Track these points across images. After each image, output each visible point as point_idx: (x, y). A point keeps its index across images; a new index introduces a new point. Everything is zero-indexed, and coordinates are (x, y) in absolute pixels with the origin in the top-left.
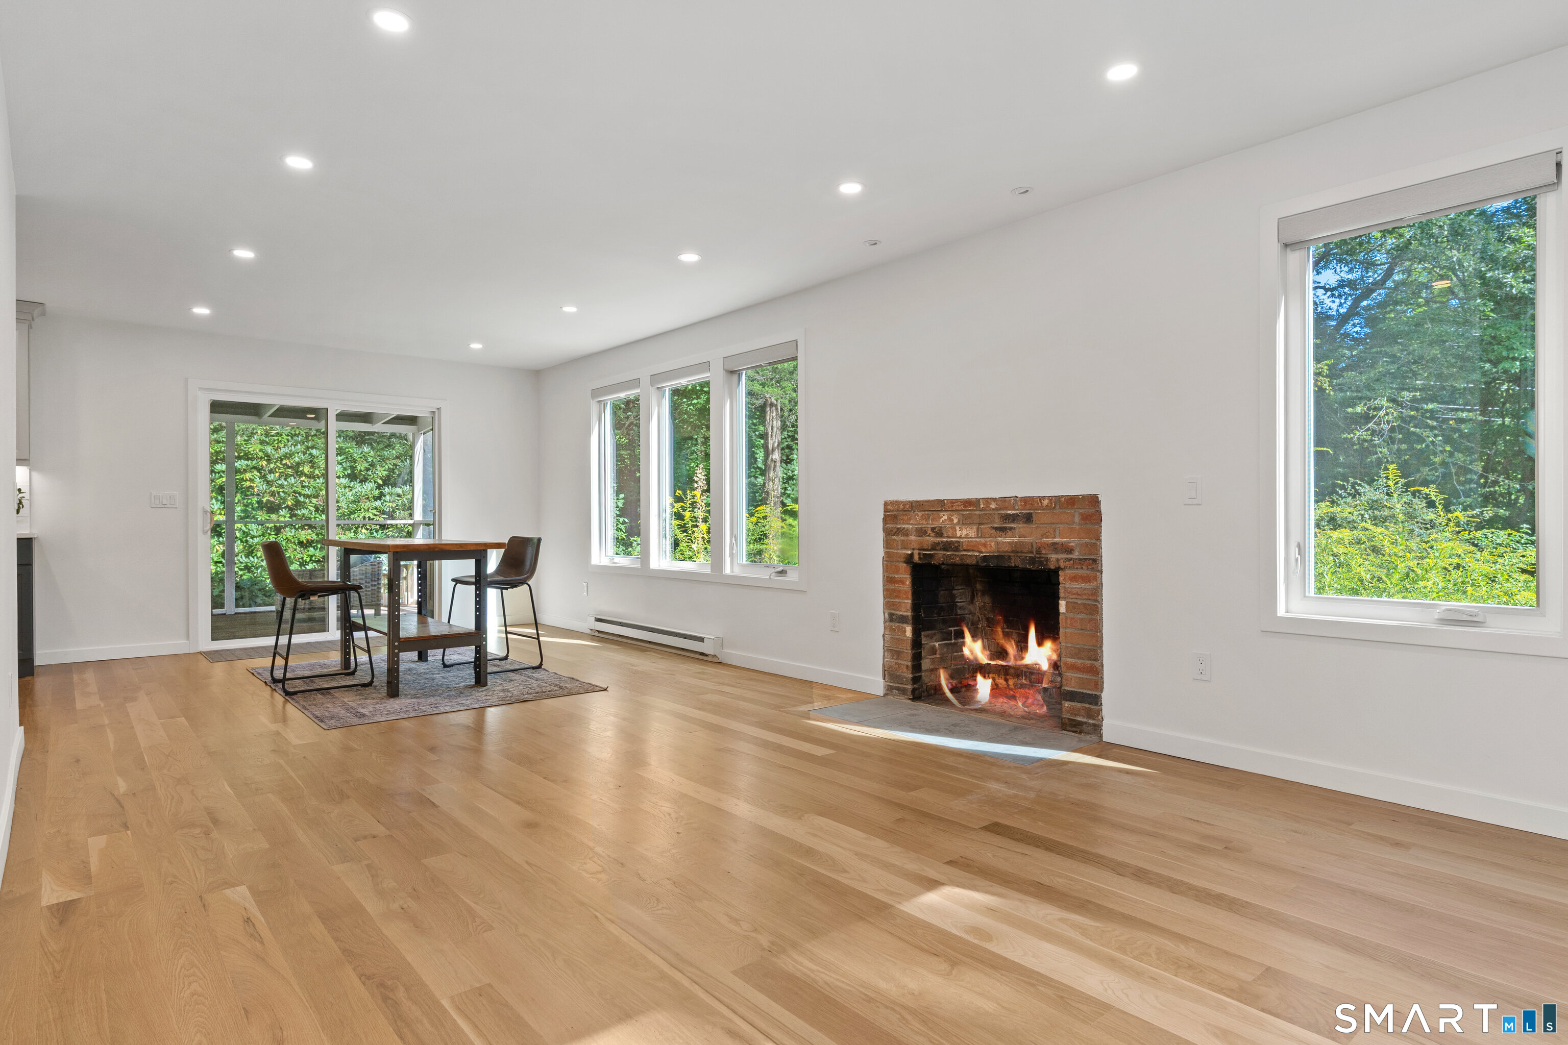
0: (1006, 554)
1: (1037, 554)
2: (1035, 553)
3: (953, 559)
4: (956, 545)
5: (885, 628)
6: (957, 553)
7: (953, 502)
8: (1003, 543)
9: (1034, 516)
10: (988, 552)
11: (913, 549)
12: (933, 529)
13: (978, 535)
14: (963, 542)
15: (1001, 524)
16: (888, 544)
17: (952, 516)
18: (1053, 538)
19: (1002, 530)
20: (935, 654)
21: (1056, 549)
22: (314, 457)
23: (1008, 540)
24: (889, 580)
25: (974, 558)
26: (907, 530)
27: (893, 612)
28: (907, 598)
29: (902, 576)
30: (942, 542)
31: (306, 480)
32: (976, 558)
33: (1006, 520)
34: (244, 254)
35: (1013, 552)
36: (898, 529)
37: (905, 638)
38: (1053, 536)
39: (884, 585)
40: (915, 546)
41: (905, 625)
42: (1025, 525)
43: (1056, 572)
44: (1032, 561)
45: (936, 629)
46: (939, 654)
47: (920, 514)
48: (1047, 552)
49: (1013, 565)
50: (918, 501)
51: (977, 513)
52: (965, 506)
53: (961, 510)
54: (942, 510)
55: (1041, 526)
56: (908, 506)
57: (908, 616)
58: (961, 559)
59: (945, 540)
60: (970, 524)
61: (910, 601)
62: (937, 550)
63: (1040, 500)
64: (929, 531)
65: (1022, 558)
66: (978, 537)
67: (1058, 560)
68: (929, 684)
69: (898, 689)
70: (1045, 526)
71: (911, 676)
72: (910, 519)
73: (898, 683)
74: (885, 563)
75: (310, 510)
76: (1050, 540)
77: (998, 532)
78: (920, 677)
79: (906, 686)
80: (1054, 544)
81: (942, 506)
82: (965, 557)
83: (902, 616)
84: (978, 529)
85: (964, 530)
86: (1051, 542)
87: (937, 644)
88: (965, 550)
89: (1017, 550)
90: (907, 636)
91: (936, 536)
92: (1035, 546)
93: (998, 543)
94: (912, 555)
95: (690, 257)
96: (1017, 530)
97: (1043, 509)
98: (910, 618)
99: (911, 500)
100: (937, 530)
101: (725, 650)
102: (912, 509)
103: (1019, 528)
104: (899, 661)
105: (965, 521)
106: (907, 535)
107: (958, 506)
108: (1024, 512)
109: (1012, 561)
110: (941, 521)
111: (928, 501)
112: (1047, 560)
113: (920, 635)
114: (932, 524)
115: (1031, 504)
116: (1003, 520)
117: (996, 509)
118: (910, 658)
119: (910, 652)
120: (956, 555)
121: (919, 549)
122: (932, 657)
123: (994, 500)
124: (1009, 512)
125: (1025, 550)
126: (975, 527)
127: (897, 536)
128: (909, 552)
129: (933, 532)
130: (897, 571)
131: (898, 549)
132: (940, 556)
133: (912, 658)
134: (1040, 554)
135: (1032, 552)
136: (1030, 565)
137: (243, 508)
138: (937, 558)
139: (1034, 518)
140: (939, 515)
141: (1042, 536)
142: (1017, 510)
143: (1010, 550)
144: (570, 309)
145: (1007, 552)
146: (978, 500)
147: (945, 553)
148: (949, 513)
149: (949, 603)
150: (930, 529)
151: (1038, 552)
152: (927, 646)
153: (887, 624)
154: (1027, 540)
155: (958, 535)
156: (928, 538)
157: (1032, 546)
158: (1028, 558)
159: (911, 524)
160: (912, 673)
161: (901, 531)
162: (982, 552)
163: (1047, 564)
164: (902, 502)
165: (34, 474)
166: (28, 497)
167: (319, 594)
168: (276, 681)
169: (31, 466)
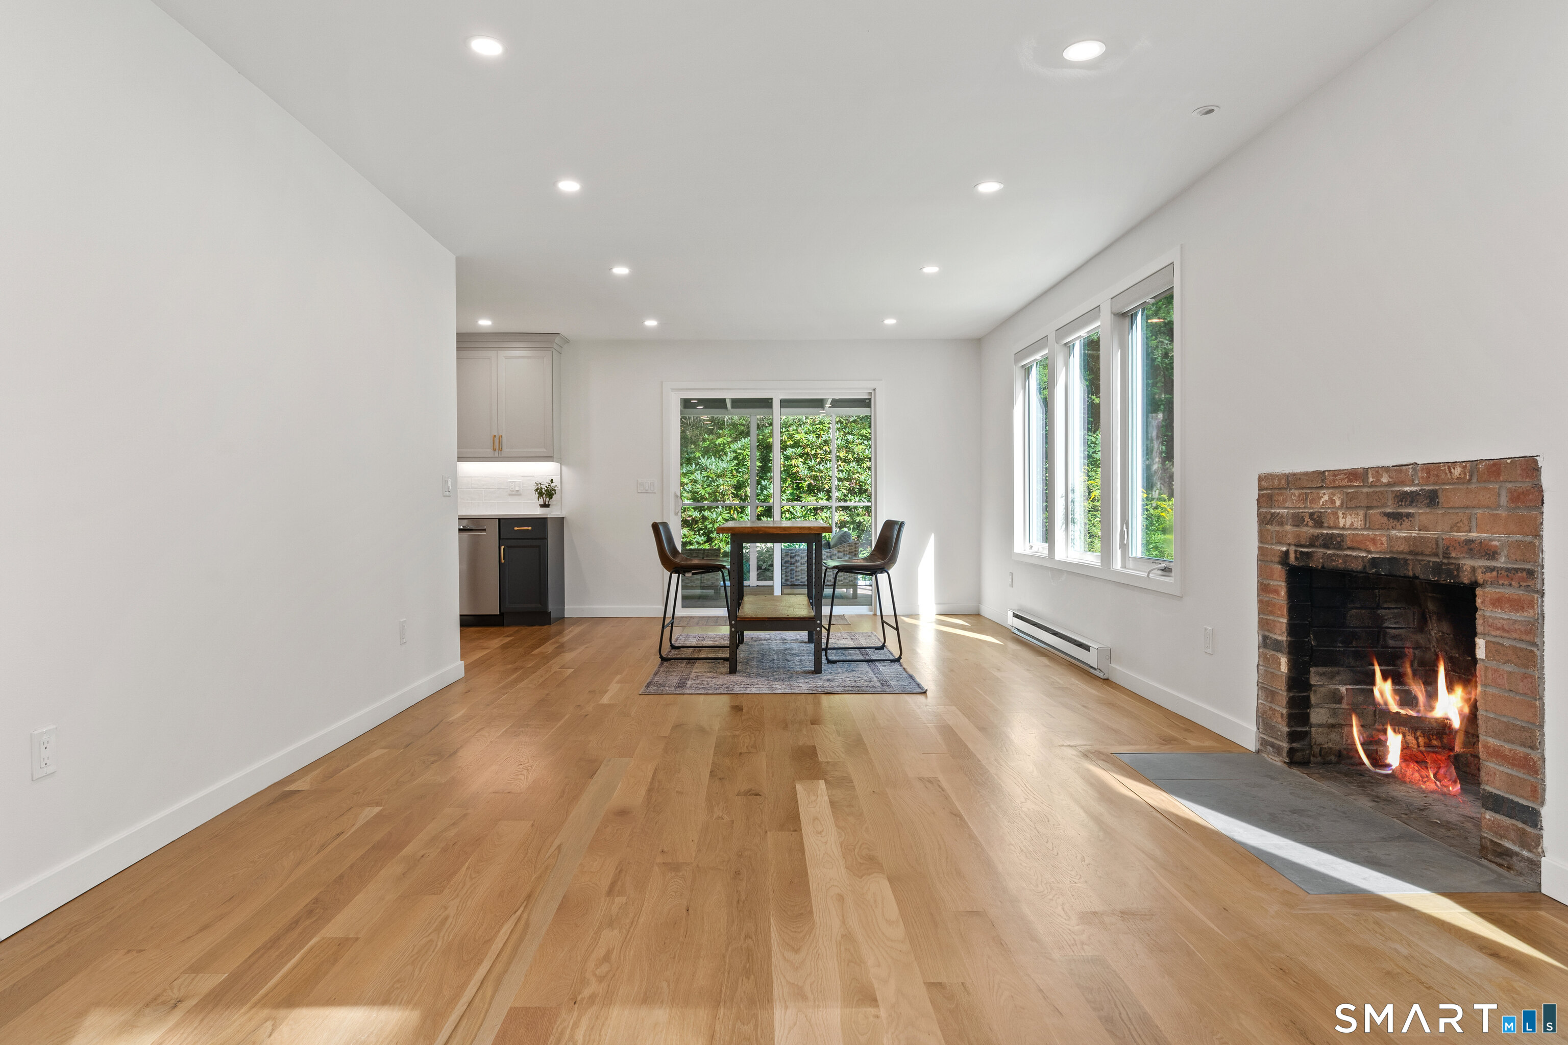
0: (1402, 556)
1: (1444, 557)
2: (1441, 557)
3: (1334, 561)
4: (1339, 539)
5: (1260, 656)
6: (1339, 552)
7: (1335, 473)
8: (1398, 538)
9: (1440, 494)
10: (1377, 553)
11: (1289, 545)
12: (1311, 515)
13: (1365, 524)
14: (1346, 535)
15: (1395, 508)
16: (1262, 538)
17: (1334, 495)
18: (1467, 532)
19: (1397, 517)
20: (1340, 703)
21: (1471, 550)
22: (849, 442)
23: (1404, 534)
24: (1264, 588)
25: (1360, 560)
26: (1282, 516)
27: (1267, 634)
28: (1282, 616)
29: (1276, 583)
30: (1322, 534)
31: (842, 464)
32: (1363, 561)
33: (1402, 501)
34: (621, 271)
35: (1410, 553)
36: (1272, 514)
37: (1280, 673)
38: (1467, 528)
39: (1259, 595)
40: (1291, 539)
41: (1280, 655)
42: (1428, 510)
43: (1472, 587)
44: (1437, 568)
45: (1342, 666)
46: (1348, 704)
47: (1297, 492)
48: (1458, 556)
49: (1411, 574)
50: (1294, 474)
51: (1365, 490)
52: (1350, 481)
53: (1345, 487)
54: (1322, 486)
55: (1451, 511)
56: (1283, 481)
57: (1283, 642)
58: (1345, 562)
59: (1325, 532)
60: (1356, 507)
61: (1285, 621)
62: (1317, 547)
63: (1449, 468)
64: (1307, 519)
65: (1423, 563)
66: (1365, 529)
67: (1474, 569)
68: (1326, 746)
69: (1273, 745)
70: (1457, 511)
71: (1286, 729)
72: (1285, 500)
73: (1272, 737)
74: (1259, 563)
75: (842, 492)
76: (1462, 536)
77: (1391, 521)
78: (1307, 734)
79: (1281, 744)
80: (1469, 542)
81: (1323, 481)
82: (1349, 559)
83: (1276, 640)
84: (1365, 516)
85: (1349, 517)
86: (1463, 538)
87: (1343, 689)
88: (1349, 548)
89: (1416, 549)
90: (1283, 670)
91: (1315, 527)
92: (1441, 546)
93: (1390, 539)
94: (1287, 553)
95: (989, 187)
96: (1417, 517)
97: (1454, 484)
98: (1285, 644)
99: (1287, 472)
100: (1315, 517)
101: (1113, 665)
102: (1288, 485)
103: (1420, 514)
104: (1274, 706)
105: (1350, 505)
106: (1281, 524)
107: (1342, 480)
108: (1427, 488)
109: (1410, 568)
110: (1321, 503)
111: (1306, 474)
112: (1458, 568)
113: (1309, 672)
114: (1311, 508)
115: (1437, 476)
116: (1398, 502)
117: (1389, 485)
118: (1284, 702)
119: (1285, 694)
120: (1338, 555)
121: (1295, 545)
122: (1334, 706)
123: (1386, 469)
124: (1407, 489)
125: (1428, 551)
126: (1362, 512)
127: (1272, 525)
128: (1284, 549)
129: (1312, 519)
130: (1271, 577)
131: (1272, 544)
132: (1320, 556)
133: (1288, 703)
134: (1448, 558)
135: (1437, 555)
136: (1434, 576)
137: (792, 491)
138: (1315, 558)
139: (1442, 499)
140: (1318, 493)
141: (1451, 528)
142: (1418, 485)
143: (1406, 549)
144: (931, 270)
145: (1402, 553)
146: (1366, 471)
147: (1325, 551)
148: (1331, 491)
149: (1369, 627)
150: (1307, 515)
151: (1446, 555)
152: (1322, 689)
153: (1261, 650)
154: (1431, 534)
155: (1341, 525)
156: (1305, 529)
157: (1437, 544)
158: (1431, 564)
159: (1287, 508)
160: (1289, 725)
161: (1275, 517)
162: (1369, 552)
163: (1458, 576)
164: (1277, 476)
165: (563, 467)
166: (559, 486)
167: (693, 572)
168: (673, 647)
169: (561, 461)
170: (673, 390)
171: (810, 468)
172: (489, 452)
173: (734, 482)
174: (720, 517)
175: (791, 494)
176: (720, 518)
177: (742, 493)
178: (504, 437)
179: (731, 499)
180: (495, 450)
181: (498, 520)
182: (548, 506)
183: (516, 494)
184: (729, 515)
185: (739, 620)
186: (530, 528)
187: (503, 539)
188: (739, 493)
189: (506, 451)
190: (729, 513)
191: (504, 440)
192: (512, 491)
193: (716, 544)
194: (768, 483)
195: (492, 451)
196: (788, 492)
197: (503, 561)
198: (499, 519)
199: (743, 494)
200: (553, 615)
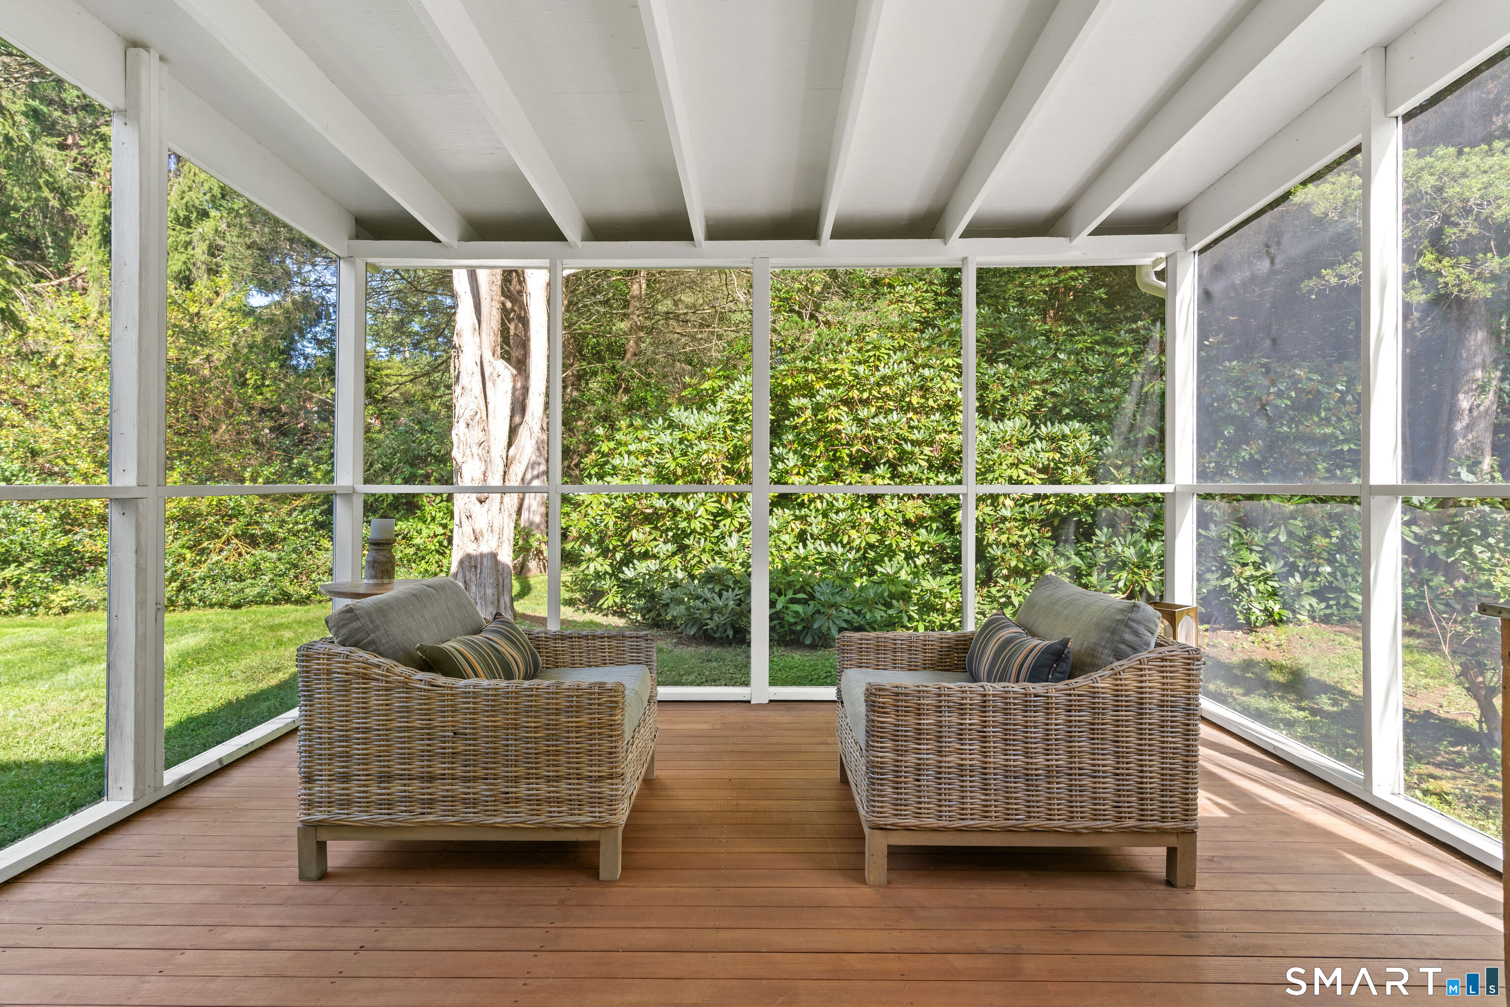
171: (861, 422)
173: (726, 447)
174: (702, 508)
175: (826, 469)
176: (701, 511)
177: (740, 466)
179: (721, 476)
184: (717, 505)
188: (736, 466)
190: (719, 502)
193: (694, 556)
194: (785, 451)
196: (820, 465)
199: (743, 468)
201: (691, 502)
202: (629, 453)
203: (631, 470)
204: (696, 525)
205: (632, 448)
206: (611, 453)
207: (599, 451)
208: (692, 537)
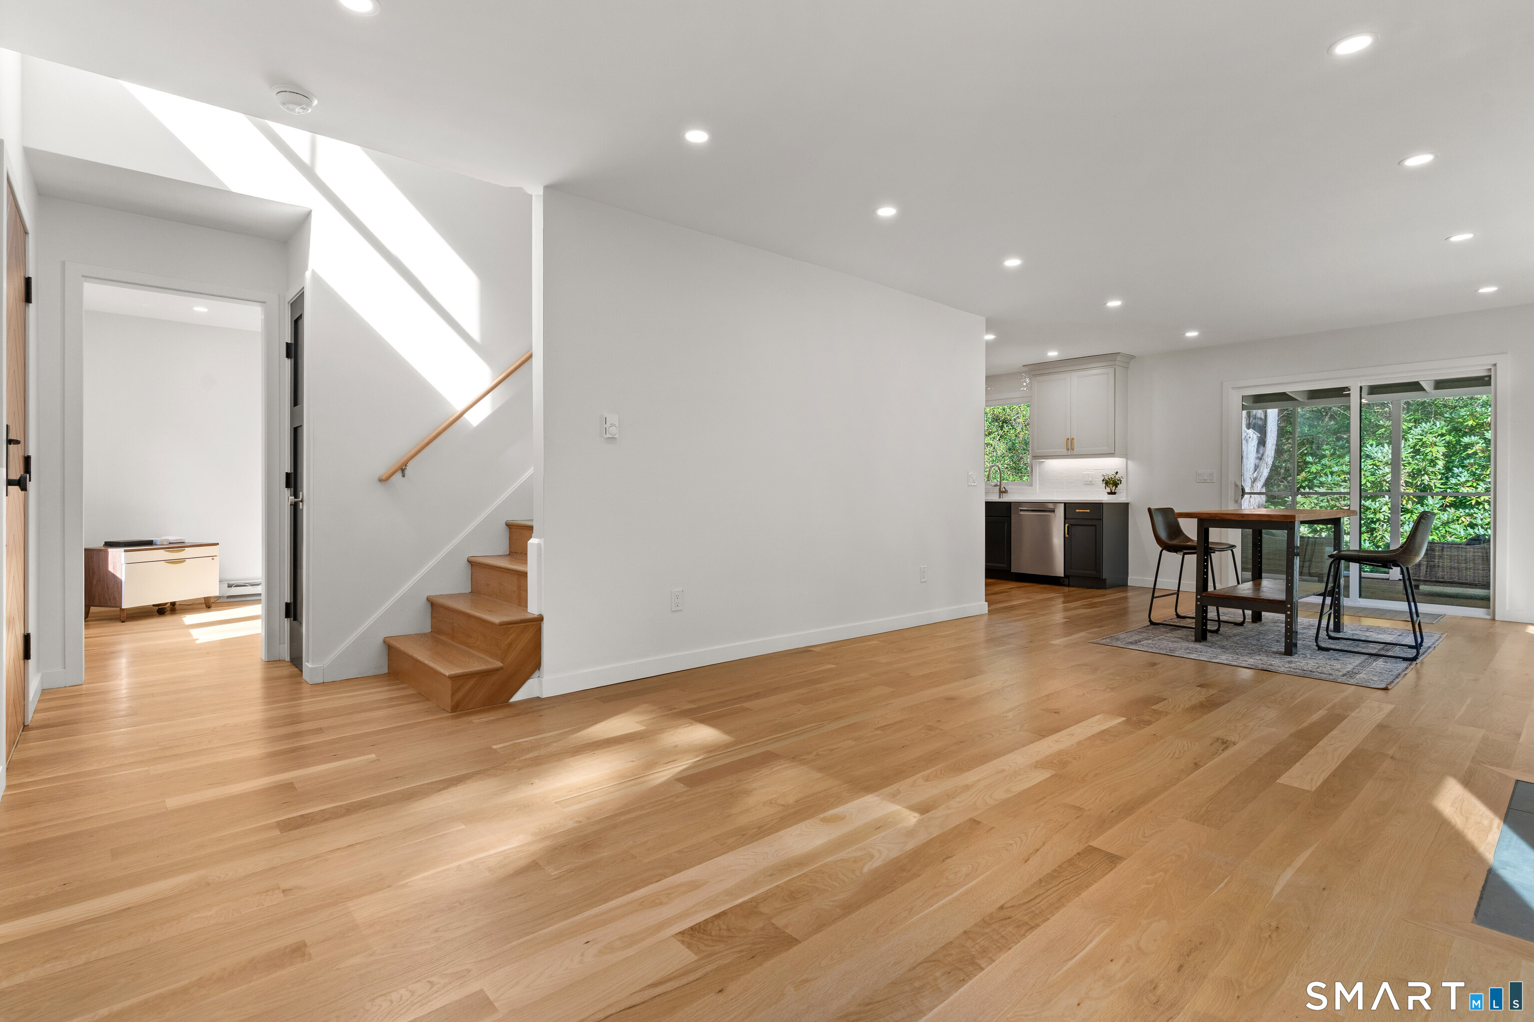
165: (1129, 462)
166: (1124, 476)
167: (1185, 551)
168: (1178, 616)
169: (1125, 455)
170: (1234, 388)
172: (1064, 451)
178: (1075, 439)
180: (1068, 450)
181: (1063, 505)
182: (1115, 493)
183: (1090, 483)
185: (1205, 596)
186: (1088, 511)
187: (1069, 519)
189: (1077, 450)
191: (1075, 441)
192: (1086, 481)
195: (1065, 450)
197: (1067, 536)
198: (1065, 504)
200: (1108, 582)
201: (1377, 503)
202: (1332, 473)
203: (1334, 484)
204: (1380, 516)
205: (1335, 469)
206: (1318, 473)
207: (1309, 472)
208: (1378, 523)
